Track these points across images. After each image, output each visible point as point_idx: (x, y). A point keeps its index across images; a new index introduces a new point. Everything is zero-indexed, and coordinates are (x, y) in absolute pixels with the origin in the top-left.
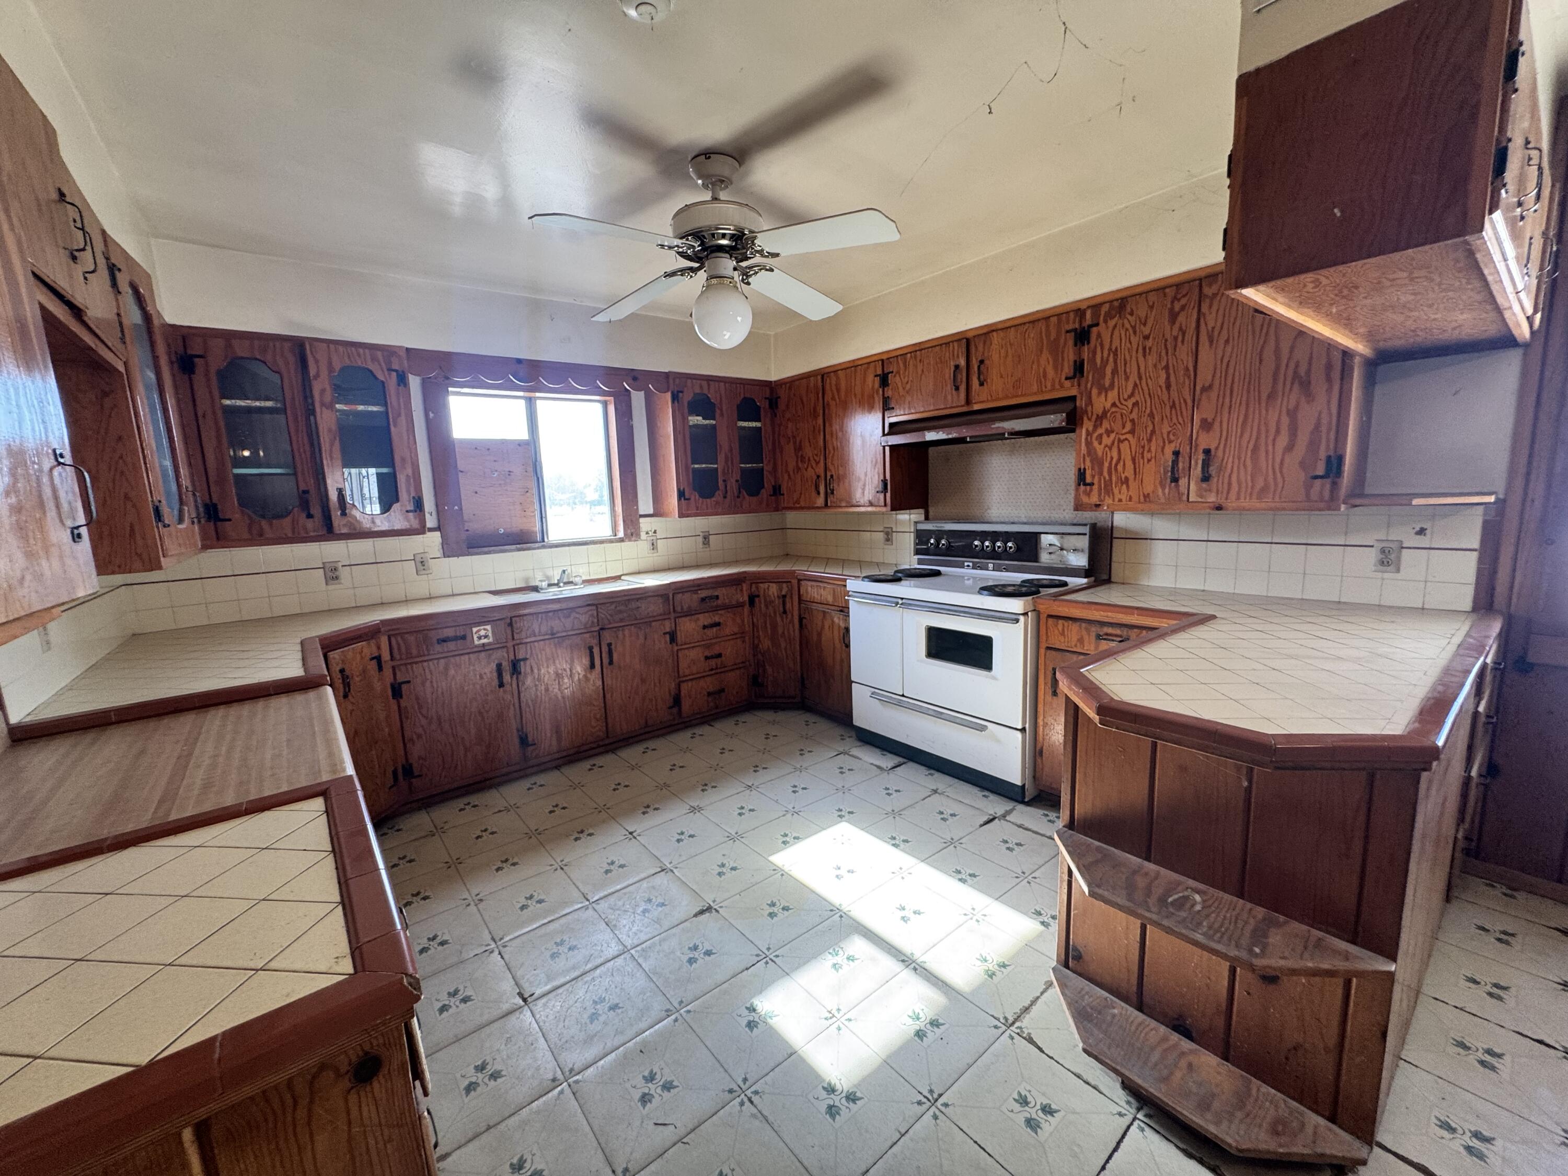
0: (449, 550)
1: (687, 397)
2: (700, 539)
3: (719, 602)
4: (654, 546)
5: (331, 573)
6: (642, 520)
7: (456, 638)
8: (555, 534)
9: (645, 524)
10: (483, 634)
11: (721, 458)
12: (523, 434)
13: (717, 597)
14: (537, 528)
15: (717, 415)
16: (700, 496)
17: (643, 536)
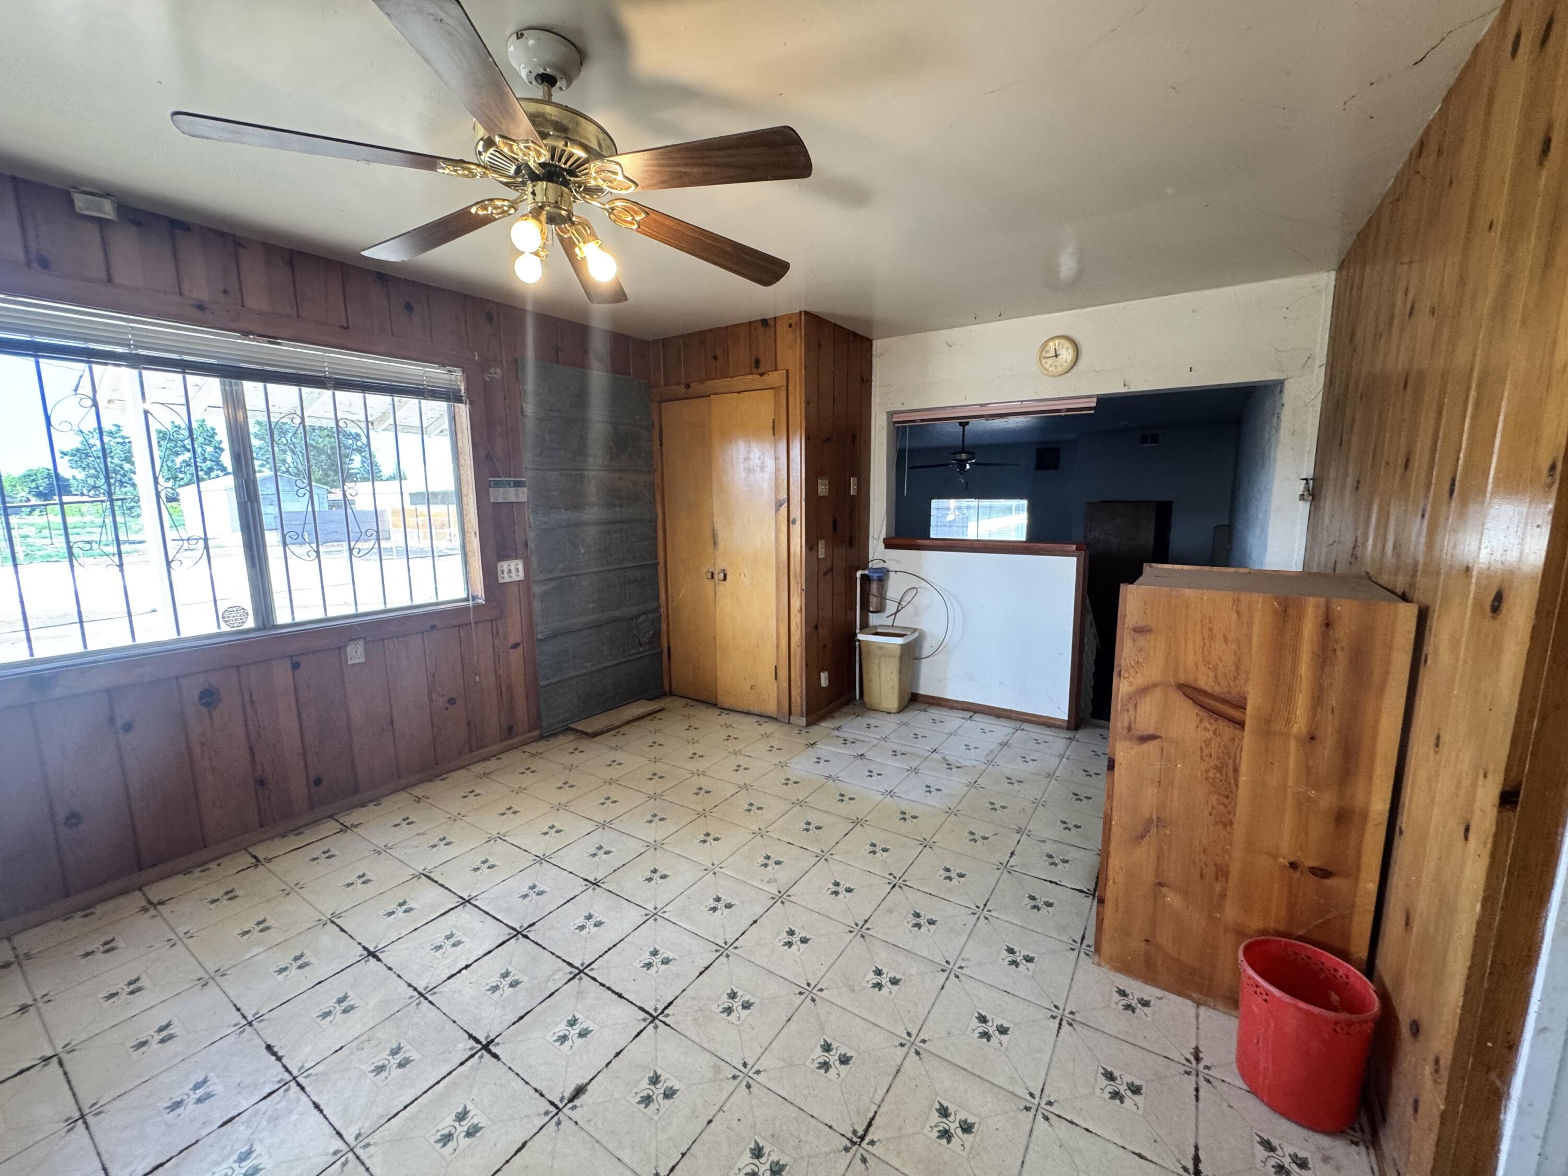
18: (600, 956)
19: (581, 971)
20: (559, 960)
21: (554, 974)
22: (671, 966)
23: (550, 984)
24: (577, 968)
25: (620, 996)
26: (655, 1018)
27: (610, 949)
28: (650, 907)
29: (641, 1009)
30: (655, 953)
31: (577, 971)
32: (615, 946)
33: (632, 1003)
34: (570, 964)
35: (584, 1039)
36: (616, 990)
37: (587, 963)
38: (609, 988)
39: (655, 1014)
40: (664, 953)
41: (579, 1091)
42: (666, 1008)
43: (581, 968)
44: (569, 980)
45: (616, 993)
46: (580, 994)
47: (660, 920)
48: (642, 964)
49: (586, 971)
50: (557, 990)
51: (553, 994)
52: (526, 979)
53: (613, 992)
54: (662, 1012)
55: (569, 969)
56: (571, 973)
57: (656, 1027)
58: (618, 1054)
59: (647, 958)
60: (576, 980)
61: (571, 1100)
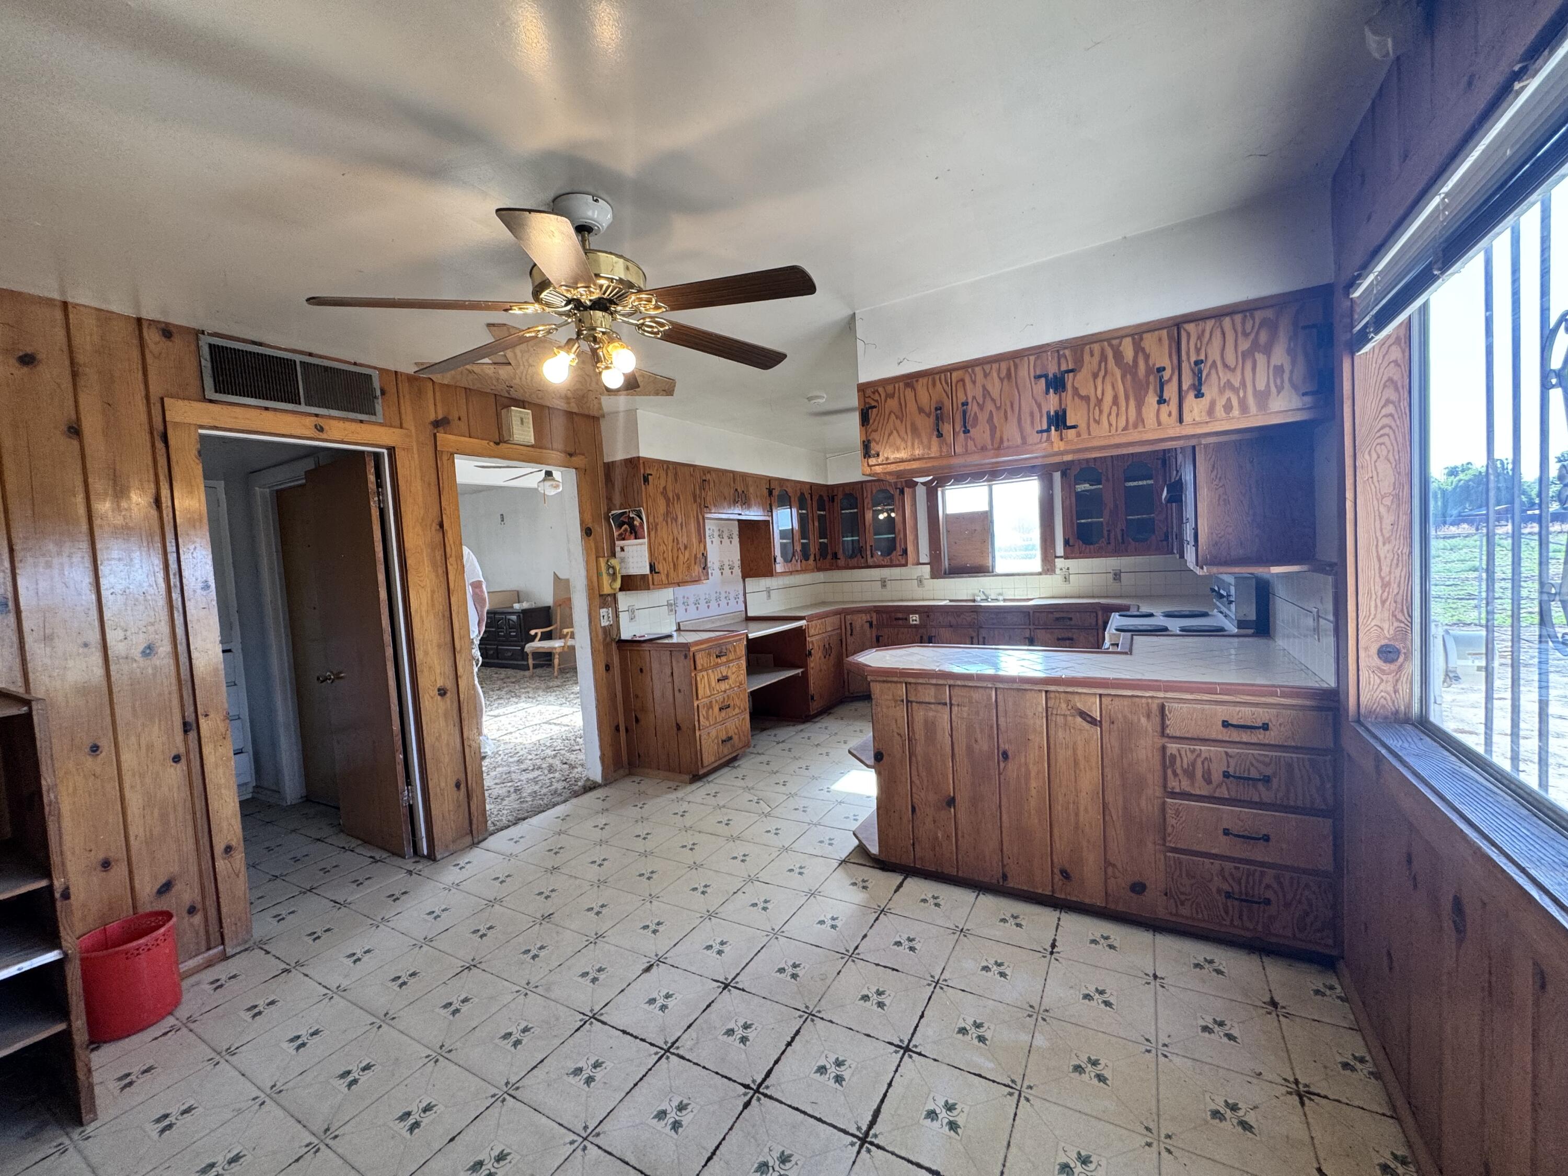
0: (935, 575)
1: (1074, 472)
2: (1111, 576)
3: (1072, 623)
4: (1066, 579)
5: (884, 583)
6: (1057, 560)
7: (902, 619)
8: (999, 569)
9: (1060, 563)
10: (914, 619)
11: (1106, 513)
12: (986, 508)
13: (1071, 619)
14: (990, 564)
15: (1103, 481)
16: (1084, 543)
17: (1058, 571)
18: (650, 1070)
19: (668, 1051)
20: (695, 1061)
21: (694, 1045)
22: (572, 1066)
23: (694, 1035)
24: (673, 1054)
25: (624, 1032)
26: (593, 1017)
27: (641, 1079)
28: (593, 1151)
29: (604, 1023)
30: (589, 1080)
31: (672, 1050)
32: (636, 1085)
33: (613, 1027)
34: (683, 1058)
35: (651, 997)
36: (629, 1037)
37: (664, 1059)
38: (636, 1037)
39: (592, 1020)
40: (579, 1081)
41: (648, 969)
42: (581, 1026)
43: (668, 1054)
44: (677, 1040)
45: (628, 1034)
46: (663, 1029)
47: (579, 1129)
48: (604, 1065)
49: (663, 1052)
50: (686, 1030)
51: (689, 1027)
52: (720, 1037)
53: (632, 1035)
54: (585, 1023)
55: (681, 1052)
56: (678, 1048)
57: (592, 1011)
58: (622, 991)
59: (599, 1074)
60: (670, 1041)
61: (652, 965)
